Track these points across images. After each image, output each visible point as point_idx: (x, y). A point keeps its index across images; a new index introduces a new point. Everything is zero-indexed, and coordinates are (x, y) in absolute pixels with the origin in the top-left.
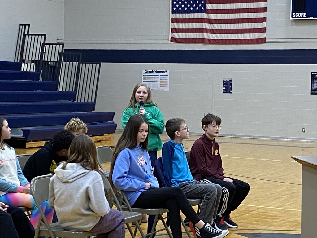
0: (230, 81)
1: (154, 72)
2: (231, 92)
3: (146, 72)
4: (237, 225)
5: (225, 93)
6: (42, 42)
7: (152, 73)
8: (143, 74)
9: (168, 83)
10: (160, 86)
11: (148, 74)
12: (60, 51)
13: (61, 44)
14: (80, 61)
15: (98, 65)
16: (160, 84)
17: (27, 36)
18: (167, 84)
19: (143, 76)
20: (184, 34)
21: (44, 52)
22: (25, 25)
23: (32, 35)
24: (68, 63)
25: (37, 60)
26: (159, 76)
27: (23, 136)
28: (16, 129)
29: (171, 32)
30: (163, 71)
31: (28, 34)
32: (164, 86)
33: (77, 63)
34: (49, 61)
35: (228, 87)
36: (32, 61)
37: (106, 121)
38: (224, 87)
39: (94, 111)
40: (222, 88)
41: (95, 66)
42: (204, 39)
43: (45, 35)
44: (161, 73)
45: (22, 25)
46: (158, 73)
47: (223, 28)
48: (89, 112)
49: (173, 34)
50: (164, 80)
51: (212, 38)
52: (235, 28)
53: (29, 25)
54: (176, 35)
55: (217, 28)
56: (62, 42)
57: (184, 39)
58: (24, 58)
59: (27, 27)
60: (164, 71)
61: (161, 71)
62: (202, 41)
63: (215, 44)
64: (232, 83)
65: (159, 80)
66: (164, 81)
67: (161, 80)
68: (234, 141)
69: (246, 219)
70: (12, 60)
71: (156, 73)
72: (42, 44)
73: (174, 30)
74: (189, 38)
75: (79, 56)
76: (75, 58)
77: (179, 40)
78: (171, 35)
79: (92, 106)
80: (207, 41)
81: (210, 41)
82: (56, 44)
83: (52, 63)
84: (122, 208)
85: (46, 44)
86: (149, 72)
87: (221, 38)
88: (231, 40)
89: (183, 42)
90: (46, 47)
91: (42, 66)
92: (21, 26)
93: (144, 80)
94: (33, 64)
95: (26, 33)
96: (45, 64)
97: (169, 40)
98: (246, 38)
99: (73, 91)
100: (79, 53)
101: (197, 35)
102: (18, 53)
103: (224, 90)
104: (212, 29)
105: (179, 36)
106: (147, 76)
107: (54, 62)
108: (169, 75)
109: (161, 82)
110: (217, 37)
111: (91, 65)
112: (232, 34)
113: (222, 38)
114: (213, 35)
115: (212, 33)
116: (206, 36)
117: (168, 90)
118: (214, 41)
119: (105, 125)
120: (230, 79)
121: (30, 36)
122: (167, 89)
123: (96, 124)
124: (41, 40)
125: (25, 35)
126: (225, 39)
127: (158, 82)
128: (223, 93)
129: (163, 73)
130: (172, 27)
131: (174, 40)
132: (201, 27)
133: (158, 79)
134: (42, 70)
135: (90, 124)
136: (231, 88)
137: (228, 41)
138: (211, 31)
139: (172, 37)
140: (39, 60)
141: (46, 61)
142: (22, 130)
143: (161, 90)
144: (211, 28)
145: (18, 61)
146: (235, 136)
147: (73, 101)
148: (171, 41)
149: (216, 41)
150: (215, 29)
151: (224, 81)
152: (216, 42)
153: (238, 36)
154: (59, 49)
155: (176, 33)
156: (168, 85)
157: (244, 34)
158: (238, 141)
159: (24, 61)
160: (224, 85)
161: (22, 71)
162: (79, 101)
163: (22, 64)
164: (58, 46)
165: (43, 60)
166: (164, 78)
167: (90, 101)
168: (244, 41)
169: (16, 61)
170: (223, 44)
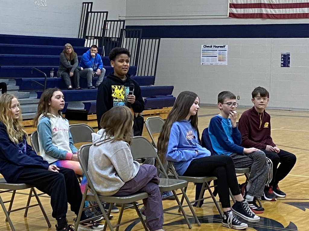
0: (289, 55)
1: (213, 47)
2: (289, 66)
3: (205, 47)
4: (285, 195)
5: (283, 66)
6: (104, 19)
7: (211, 48)
8: (202, 49)
9: (227, 58)
10: (219, 61)
11: (207, 48)
12: (122, 28)
13: (122, 21)
14: (140, 37)
15: (158, 40)
16: (219, 59)
17: (90, 14)
18: (225, 59)
19: (202, 51)
20: (242, 9)
21: (106, 28)
22: (88, 3)
23: (95, 12)
24: (128, 39)
25: (100, 36)
26: (218, 50)
27: (85, 109)
28: (78, 102)
29: (230, 7)
30: (221, 45)
31: (91, 12)
32: (222, 61)
33: (138, 39)
34: (111, 38)
35: (286, 60)
36: (95, 38)
37: (166, 95)
38: (282, 61)
39: (153, 85)
40: (280, 62)
41: (155, 41)
42: (262, 14)
43: (107, 12)
44: (219, 48)
45: (86, 3)
46: (216, 48)
47: (282, 3)
48: (148, 86)
49: (231, 9)
50: (223, 54)
51: (270, 13)
52: (294, 3)
53: (92, 3)
54: (234, 11)
55: (276, 3)
56: (124, 18)
57: (242, 14)
58: (87, 35)
59: (90, 4)
60: (223, 46)
61: (219, 46)
62: (261, 16)
63: (273, 18)
64: (290, 57)
65: (218, 55)
66: (222, 56)
67: (219, 54)
68: (293, 114)
69: (295, 189)
70: (76, 37)
71: (215, 48)
72: (104, 21)
73: (232, 6)
74: (247, 13)
75: (139, 31)
76: (136, 34)
77: (237, 16)
78: (229, 10)
79: (152, 80)
80: (265, 16)
81: (269, 16)
82: (117, 21)
83: (113, 40)
84: (168, 176)
85: (108, 21)
86: (208, 47)
87: (279, 12)
88: (289, 14)
89: (241, 17)
90: (108, 24)
91: (105, 42)
92: (84, 4)
93: (202, 55)
94: (95, 40)
95: (89, 11)
96: (107, 40)
97: (227, 15)
98: (305, 12)
99: (134, 65)
100: (139, 29)
101: (255, 10)
102: (82, 30)
103: (282, 64)
104: (271, 4)
105: (237, 11)
106: (205, 51)
107: (115, 38)
108: (227, 50)
109: (219, 56)
110: (275, 11)
111: (151, 40)
112: (291, 9)
113: (281, 13)
114: (272, 10)
115: (270, 8)
116: (264, 11)
117: (227, 65)
118: (272, 16)
119: (164, 98)
120: (288, 53)
121: (93, 14)
122: (225, 63)
123: (155, 97)
124: (103, 17)
125: (88, 13)
126: (283, 13)
127: (216, 56)
128: (281, 67)
129: (221, 48)
130: (231, 3)
131: (232, 15)
132: (260, 3)
133: (216, 53)
134: (104, 46)
135: (150, 97)
136: (289, 62)
137: (287, 15)
138: (270, 5)
139: (231, 12)
140: (101, 36)
141: (107, 37)
142: (83, 103)
143: (220, 64)
144: (269, 3)
145: (82, 38)
146: (294, 109)
147: (134, 76)
148: (230, 16)
149: (274, 15)
150: (273, 4)
151: (282, 55)
152: (275, 17)
153: (296, 11)
154: (120, 25)
155: (234, 9)
156: (227, 60)
157: (303, 8)
158: (296, 114)
159: (87, 37)
160: (282, 59)
161: (86, 47)
162: (139, 75)
163: (85, 40)
164: (119, 22)
165: (105, 36)
166: (222, 53)
167: (149, 75)
168: (302, 15)
169: (80, 38)
170: (281, 18)
